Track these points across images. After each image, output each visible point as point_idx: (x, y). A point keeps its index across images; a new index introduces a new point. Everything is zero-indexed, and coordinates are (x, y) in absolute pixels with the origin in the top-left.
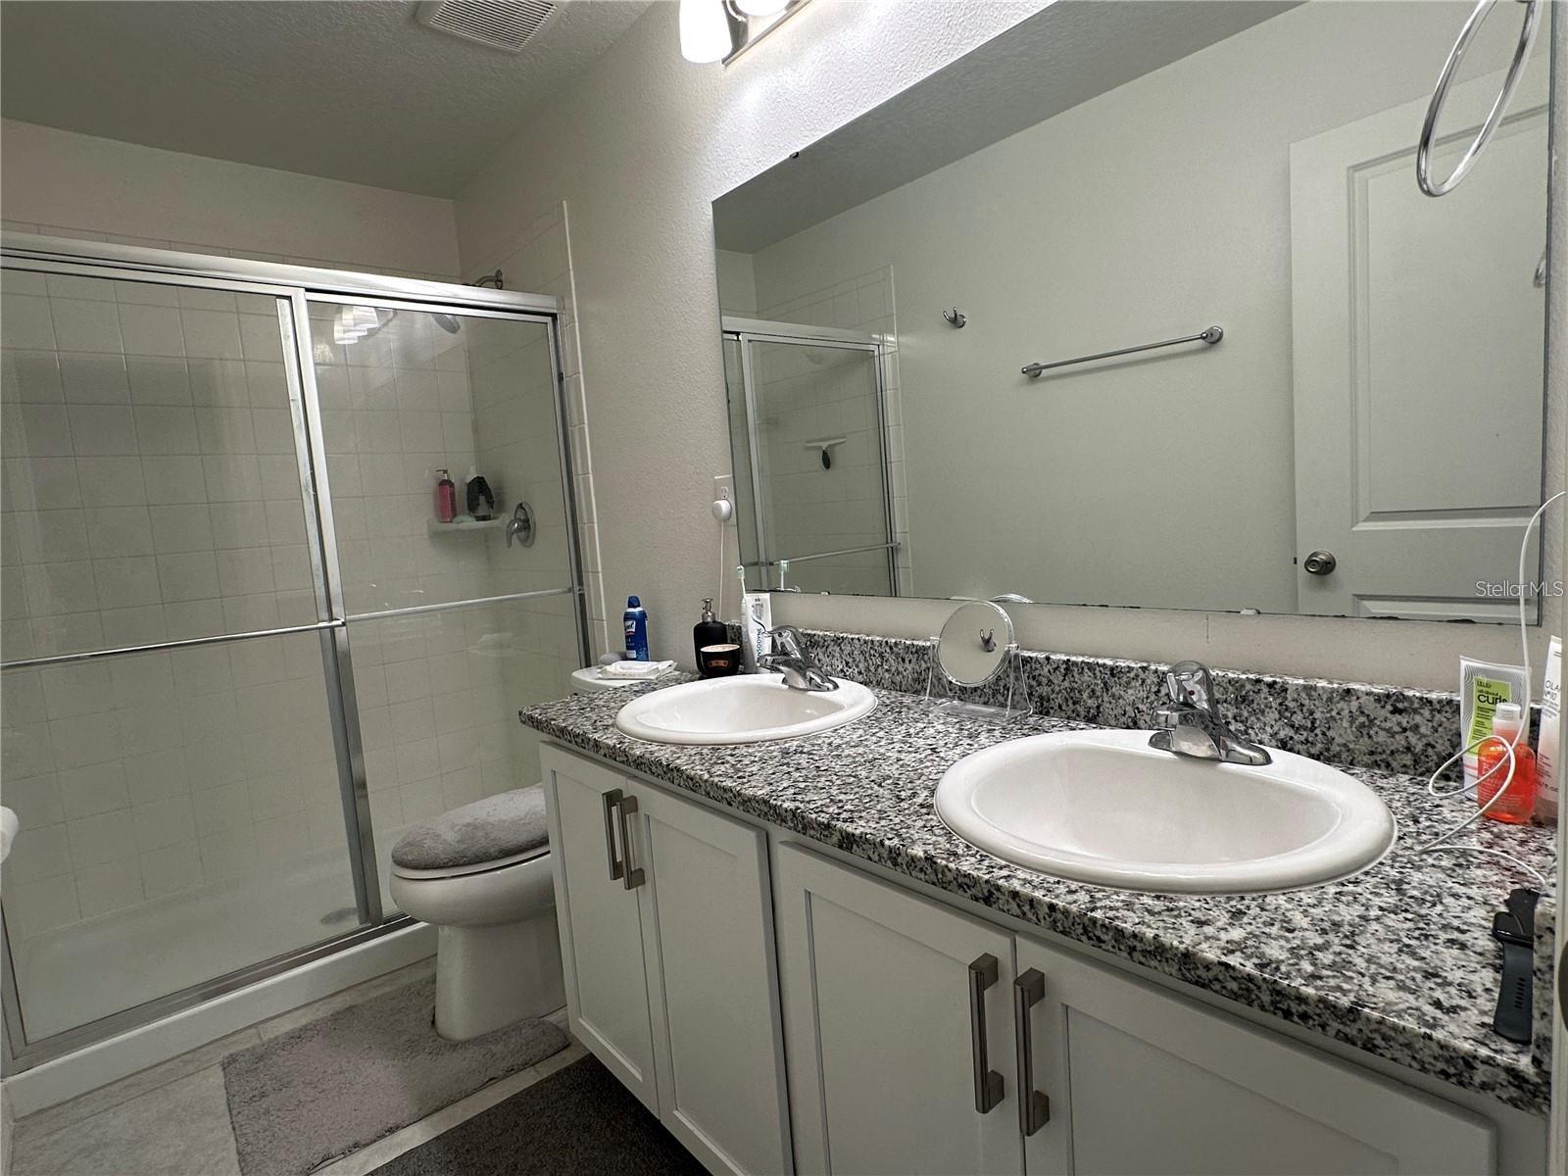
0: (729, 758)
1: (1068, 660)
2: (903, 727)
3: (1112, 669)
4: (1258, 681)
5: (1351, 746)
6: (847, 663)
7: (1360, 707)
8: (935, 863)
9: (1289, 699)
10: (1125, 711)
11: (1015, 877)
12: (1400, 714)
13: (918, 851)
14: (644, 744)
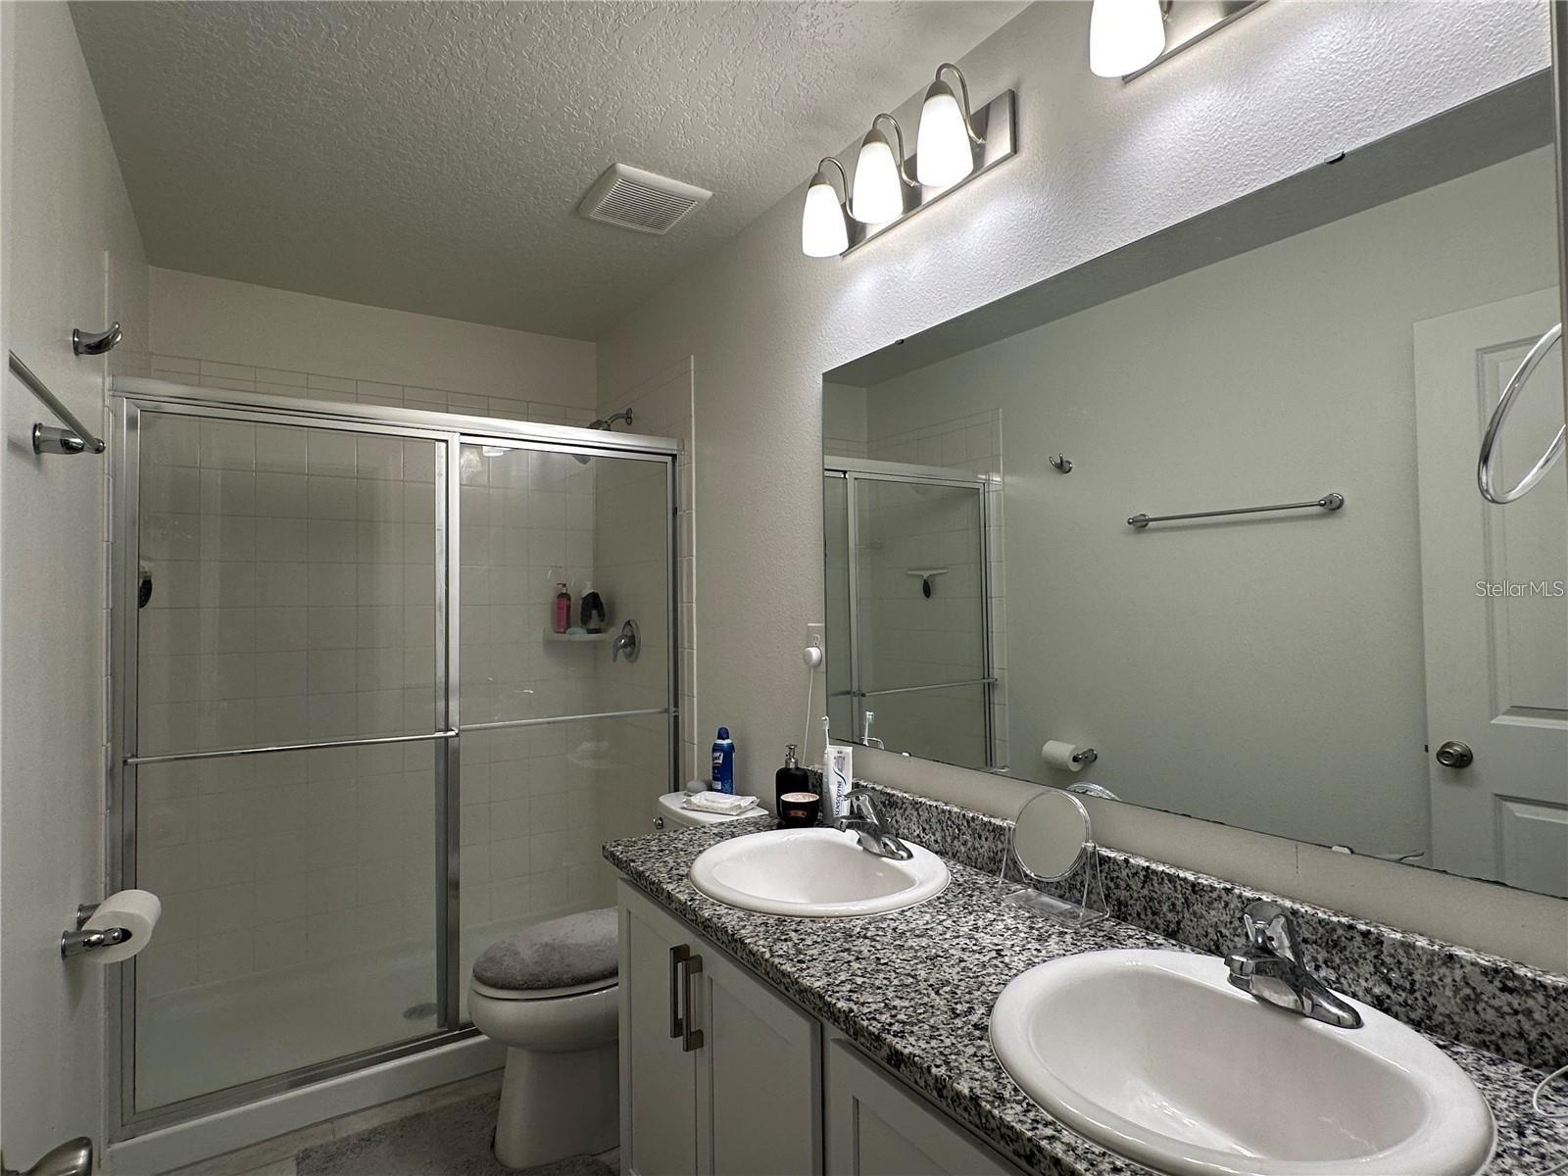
0: (793, 934)
1: (1148, 867)
2: (972, 917)
3: (1193, 885)
4: (1351, 927)
5: (1456, 1018)
6: (924, 829)
7: (1464, 977)
8: (980, 1106)
9: (1385, 952)
10: (1206, 932)
11: (1059, 1139)
12: (1511, 994)
13: (964, 1087)
14: (713, 904)
